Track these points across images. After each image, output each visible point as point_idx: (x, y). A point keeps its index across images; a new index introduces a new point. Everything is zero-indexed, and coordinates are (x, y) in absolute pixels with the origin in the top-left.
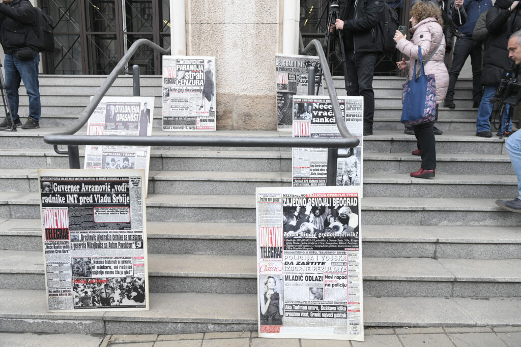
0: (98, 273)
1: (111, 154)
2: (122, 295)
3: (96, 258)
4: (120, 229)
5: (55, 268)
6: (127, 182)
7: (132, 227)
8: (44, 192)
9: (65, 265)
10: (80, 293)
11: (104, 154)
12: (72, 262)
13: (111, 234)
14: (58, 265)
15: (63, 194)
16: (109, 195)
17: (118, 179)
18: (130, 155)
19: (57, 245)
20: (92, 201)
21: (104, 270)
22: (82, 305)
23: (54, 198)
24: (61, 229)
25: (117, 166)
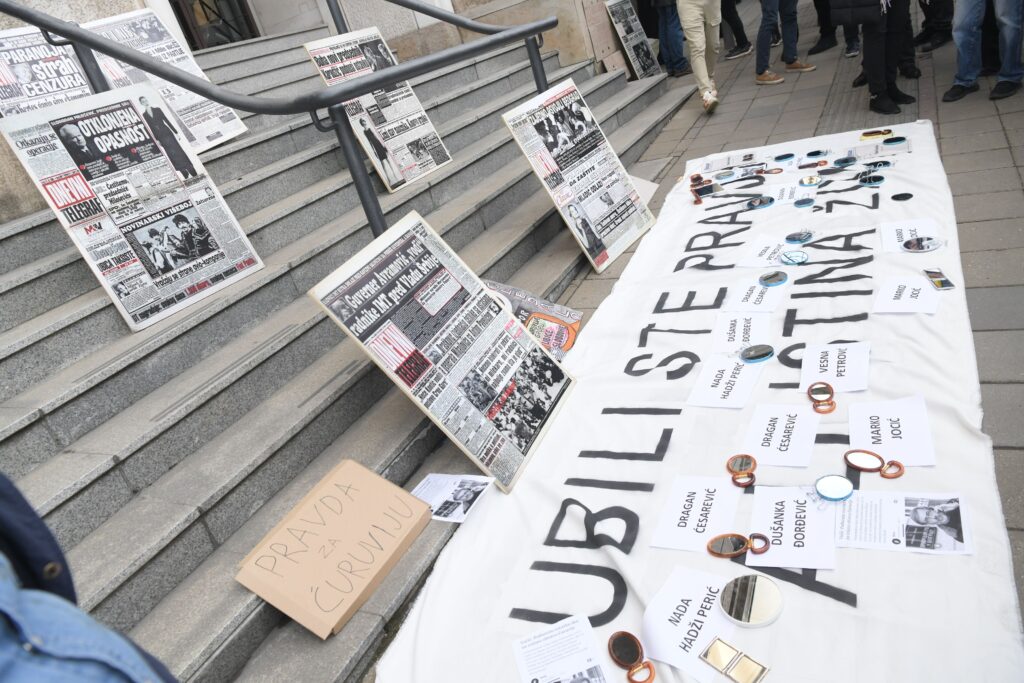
0: (497, 381)
1: (141, 223)
2: (541, 387)
3: (478, 364)
4: (463, 303)
5: (456, 420)
6: (414, 237)
7: (469, 291)
8: (346, 319)
9: (460, 404)
10: (508, 427)
11: (124, 230)
12: (461, 393)
13: (461, 318)
14: (454, 413)
15: (368, 305)
16: (414, 267)
17: (402, 241)
18: (182, 207)
19: (427, 384)
20: (405, 291)
21: (499, 372)
22: (526, 442)
23: (363, 319)
24: (410, 357)
25: (169, 240)
